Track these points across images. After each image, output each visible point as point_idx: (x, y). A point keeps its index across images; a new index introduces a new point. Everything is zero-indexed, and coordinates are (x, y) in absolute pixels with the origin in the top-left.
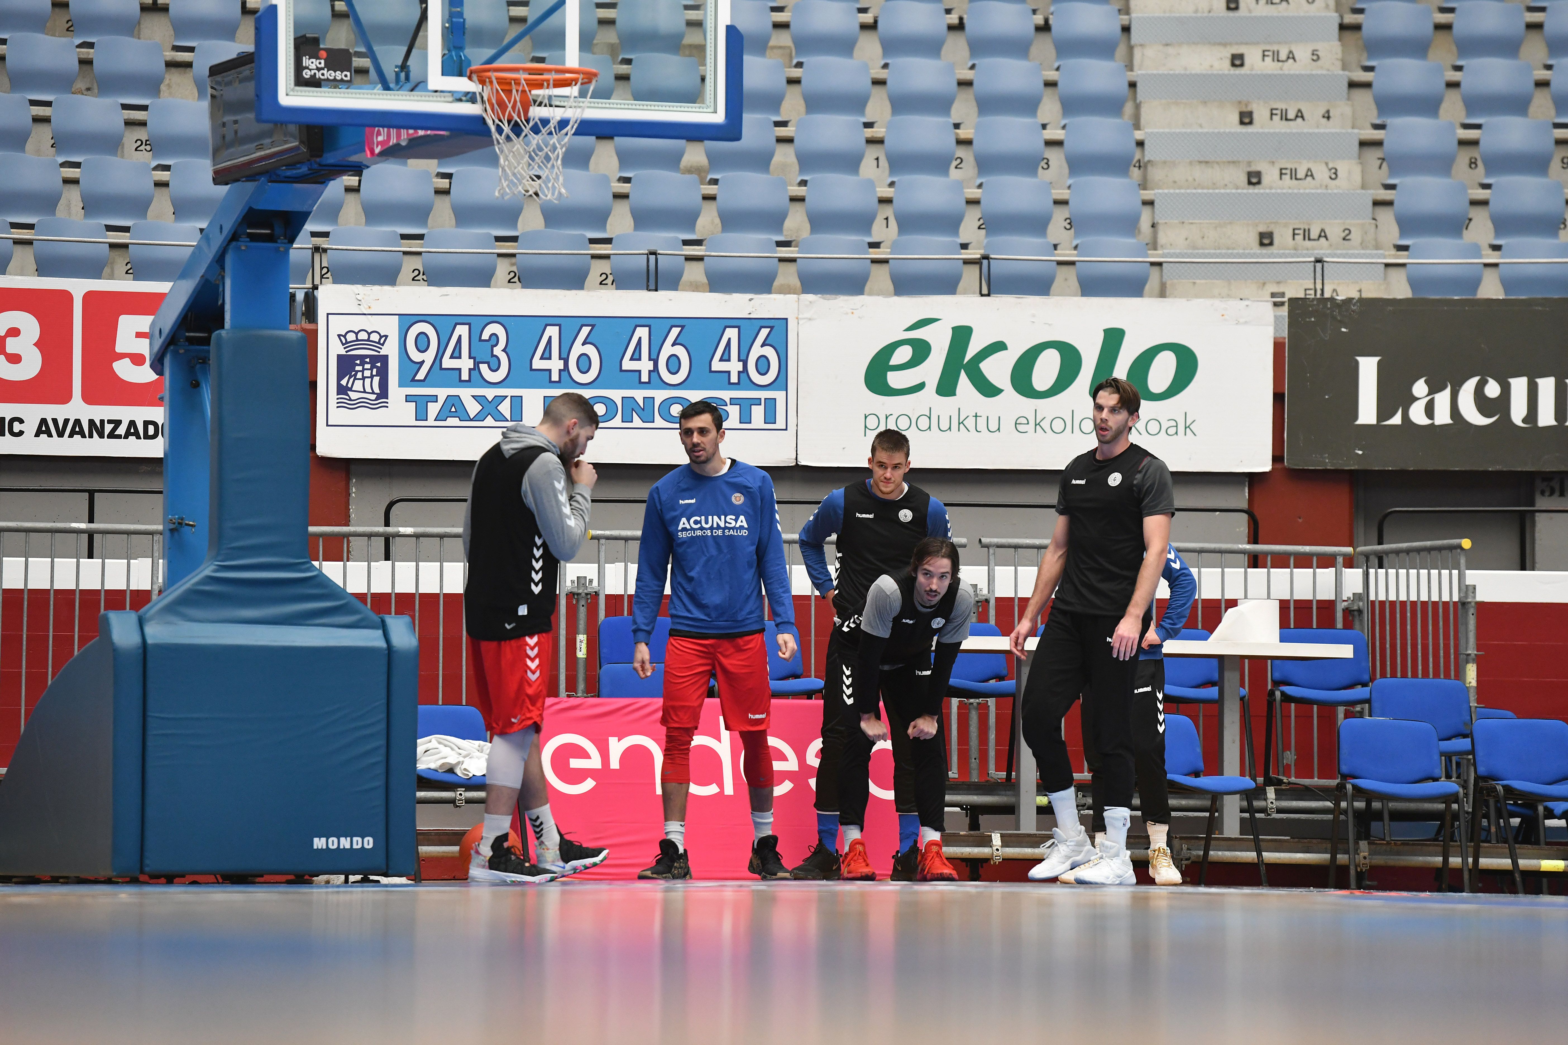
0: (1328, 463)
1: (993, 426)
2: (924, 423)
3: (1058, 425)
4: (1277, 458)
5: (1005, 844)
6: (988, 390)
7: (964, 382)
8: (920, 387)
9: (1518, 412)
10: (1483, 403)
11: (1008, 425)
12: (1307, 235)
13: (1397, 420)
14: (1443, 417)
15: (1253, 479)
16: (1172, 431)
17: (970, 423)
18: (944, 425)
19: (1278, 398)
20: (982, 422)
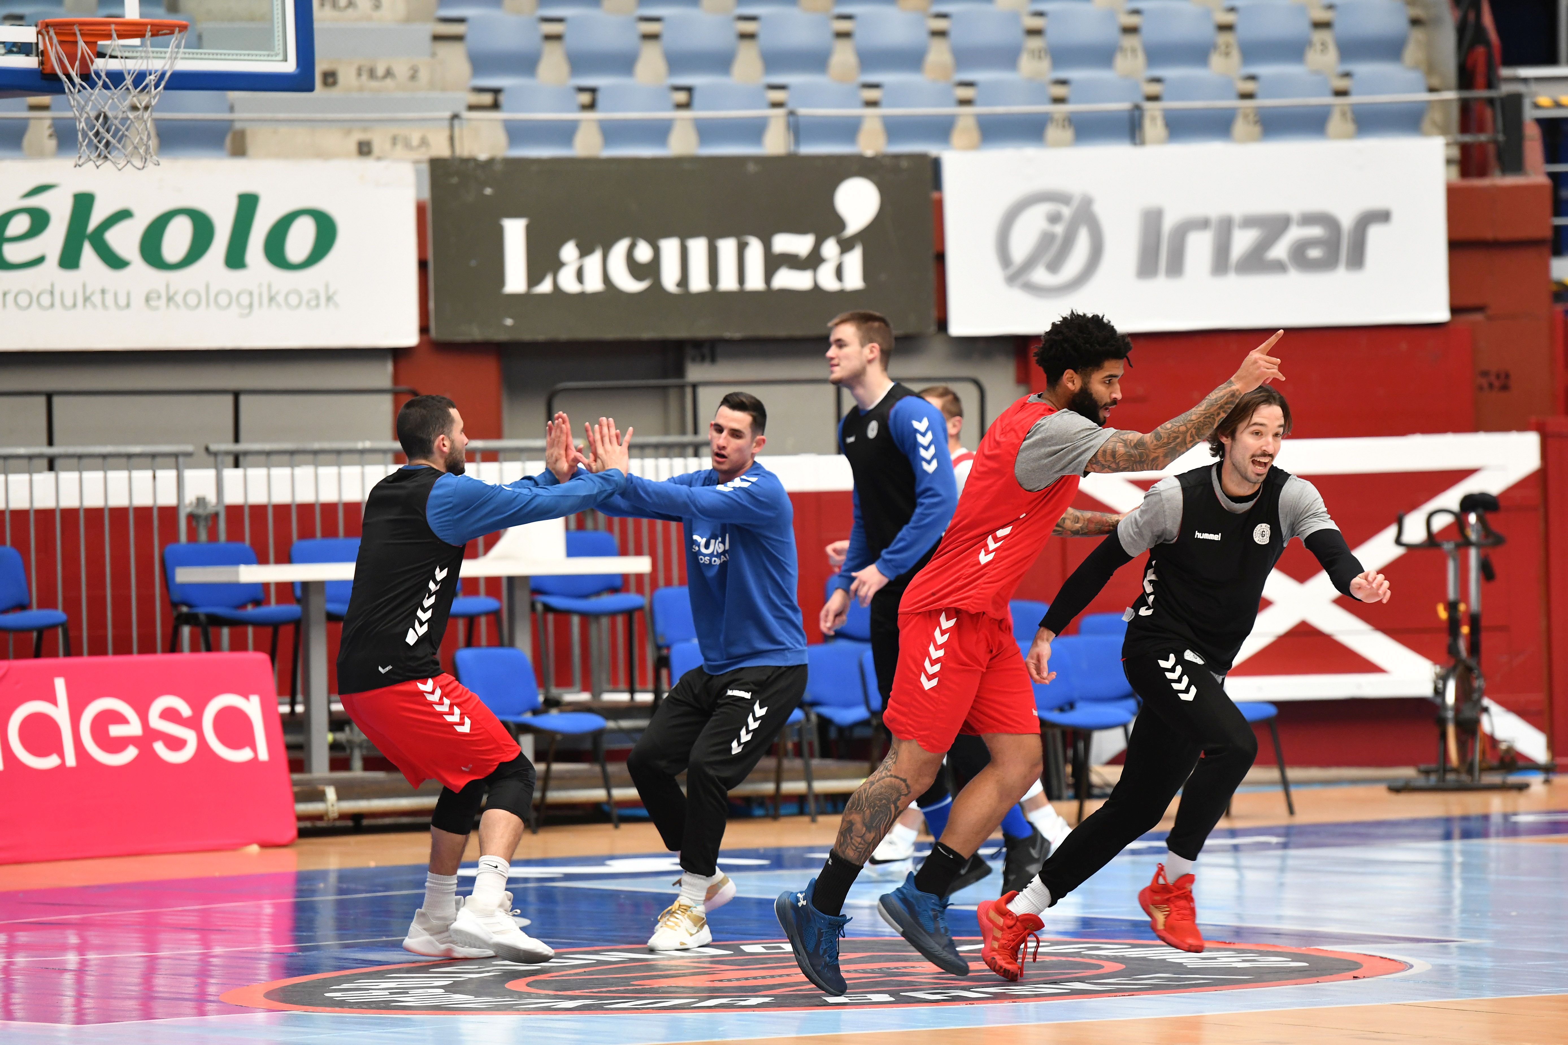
0: (475, 333)
1: (122, 301)
2: (46, 300)
3: (192, 300)
4: (424, 329)
5: (340, 797)
6: (115, 262)
7: (88, 253)
8: (40, 260)
9: (670, 279)
10: (636, 269)
11: (138, 300)
12: (372, 74)
13: (545, 287)
14: (594, 284)
15: (397, 354)
16: (313, 303)
17: (97, 299)
18: (69, 302)
19: (423, 265)
20: (109, 298)
